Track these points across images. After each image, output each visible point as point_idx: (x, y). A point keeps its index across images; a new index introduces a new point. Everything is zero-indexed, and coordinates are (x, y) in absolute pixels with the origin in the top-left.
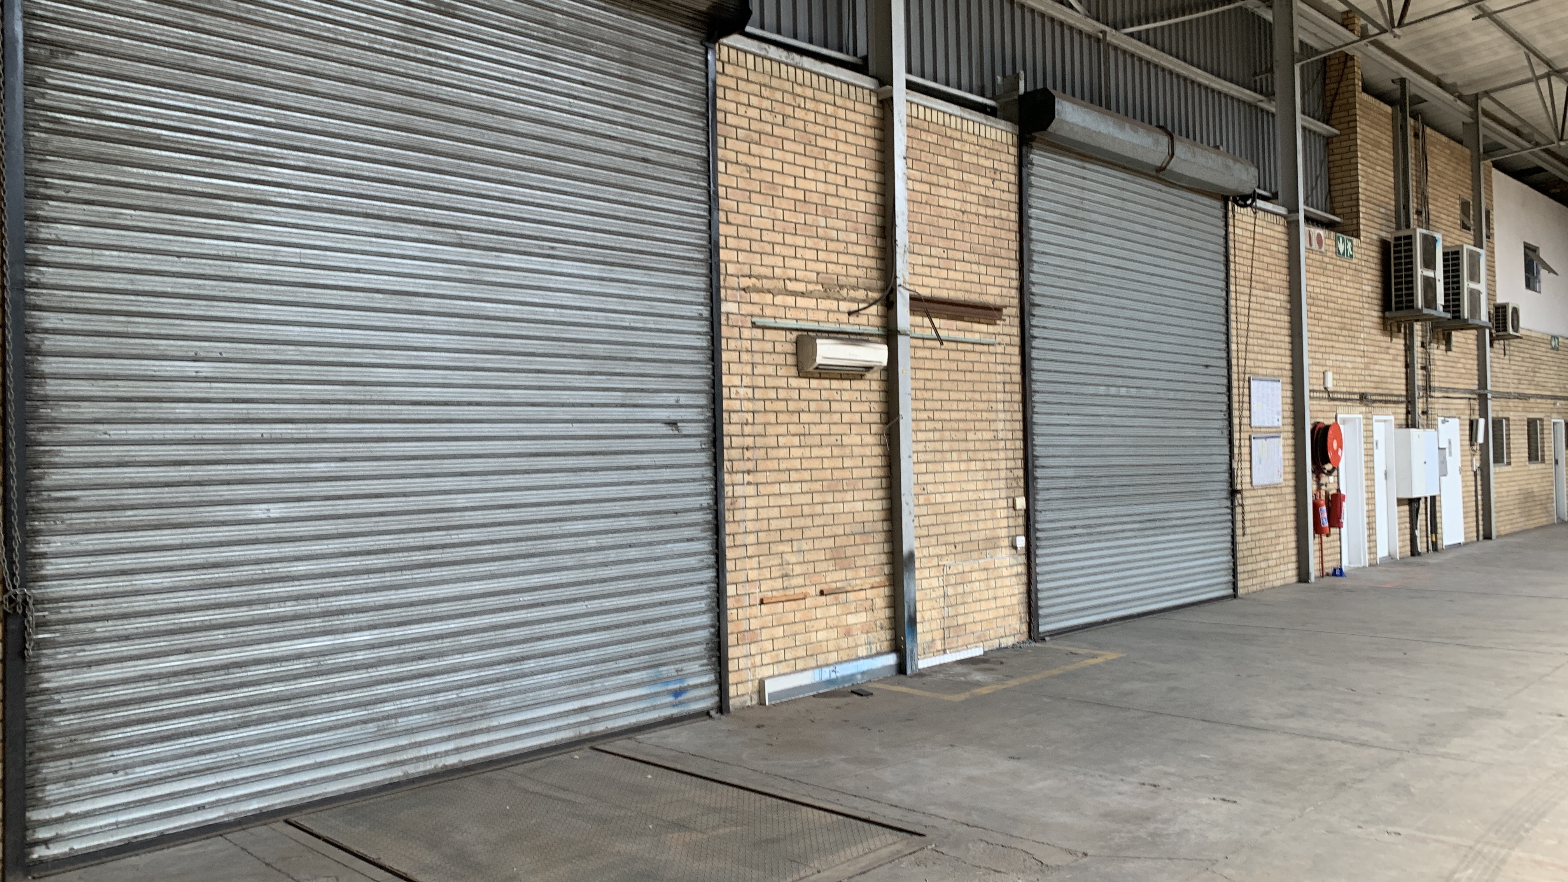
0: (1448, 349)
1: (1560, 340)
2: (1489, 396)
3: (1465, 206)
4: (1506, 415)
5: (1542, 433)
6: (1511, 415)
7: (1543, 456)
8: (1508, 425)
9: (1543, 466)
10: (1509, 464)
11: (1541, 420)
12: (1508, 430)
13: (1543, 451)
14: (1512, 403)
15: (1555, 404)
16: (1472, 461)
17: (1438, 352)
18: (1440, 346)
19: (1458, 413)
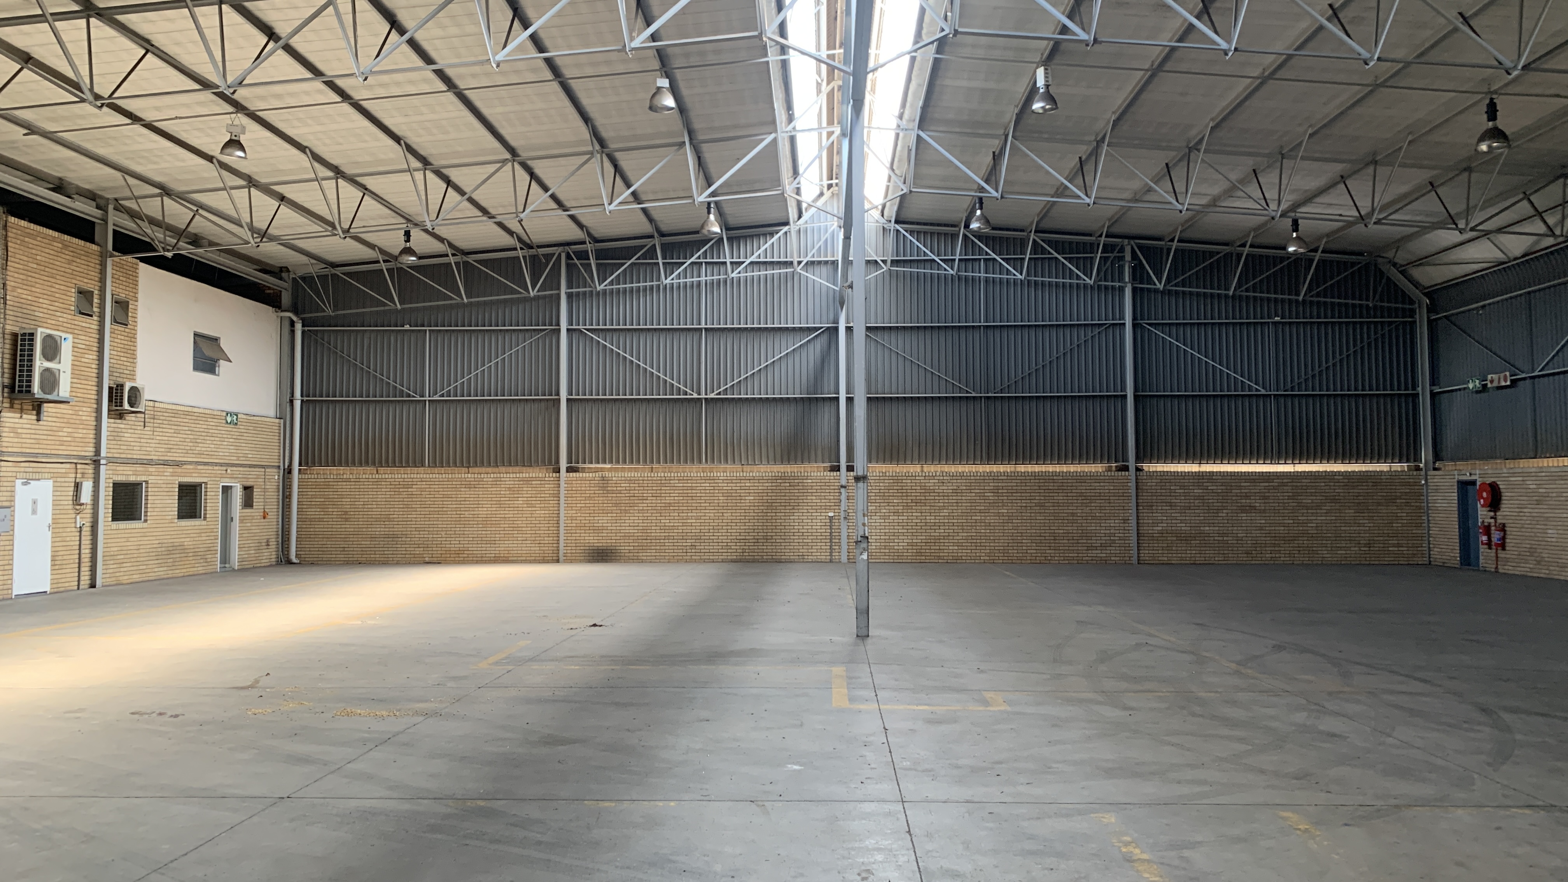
0: (38, 420)
1: (239, 416)
2: (102, 462)
3: (84, 295)
4: (144, 478)
5: (206, 495)
6: (151, 479)
7: (205, 514)
8: (147, 487)
9: (204, 523)
10: (146, 521)
11: (206, 483)
12: (147, 492)
13: (205, 510)
14: (152, 469)
15: (226, 470)
16: (75, 518)
17: (21, 421)
18: (24, 416)
19: (54, 476)
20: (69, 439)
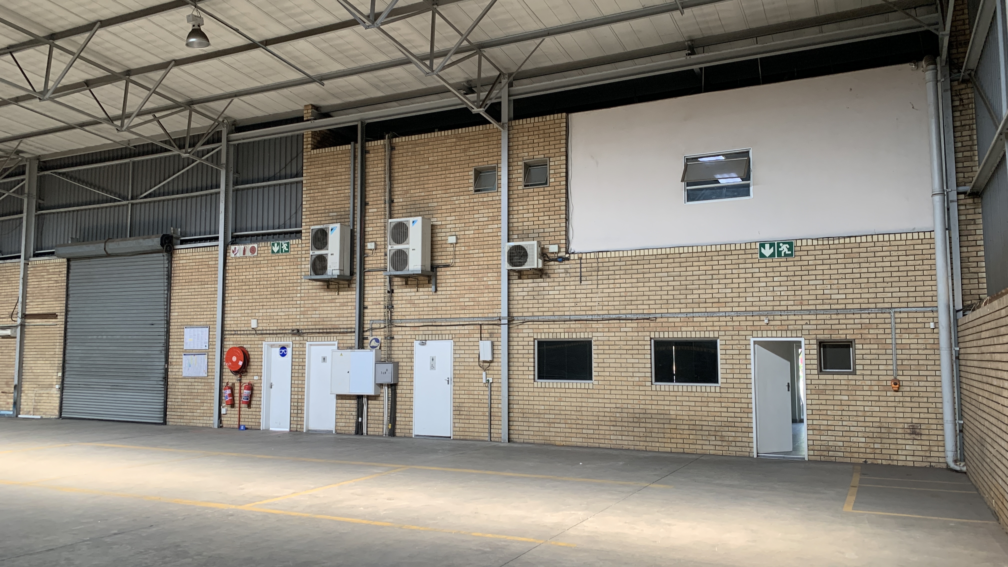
2: (503, 321)
5: (720, 354)
6: (597, 336)
7: (721, 378)
8: (594, 345)
10: (593, 381)
11: (718, 339)
12: (595, 350)
13: (721, 373)
14: (597, 325)
15: (766, 320)
16: (482, 374)
17: (417, 294)
18: (421, 289)
19: (454, 337)
20: (472, 303)
